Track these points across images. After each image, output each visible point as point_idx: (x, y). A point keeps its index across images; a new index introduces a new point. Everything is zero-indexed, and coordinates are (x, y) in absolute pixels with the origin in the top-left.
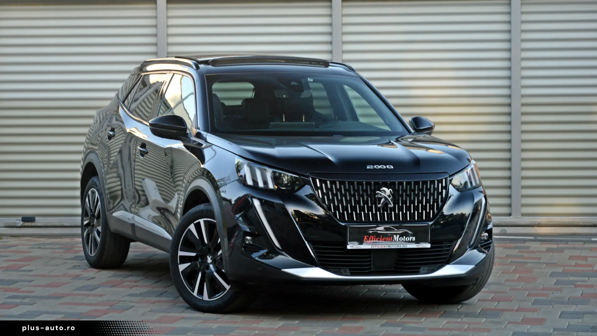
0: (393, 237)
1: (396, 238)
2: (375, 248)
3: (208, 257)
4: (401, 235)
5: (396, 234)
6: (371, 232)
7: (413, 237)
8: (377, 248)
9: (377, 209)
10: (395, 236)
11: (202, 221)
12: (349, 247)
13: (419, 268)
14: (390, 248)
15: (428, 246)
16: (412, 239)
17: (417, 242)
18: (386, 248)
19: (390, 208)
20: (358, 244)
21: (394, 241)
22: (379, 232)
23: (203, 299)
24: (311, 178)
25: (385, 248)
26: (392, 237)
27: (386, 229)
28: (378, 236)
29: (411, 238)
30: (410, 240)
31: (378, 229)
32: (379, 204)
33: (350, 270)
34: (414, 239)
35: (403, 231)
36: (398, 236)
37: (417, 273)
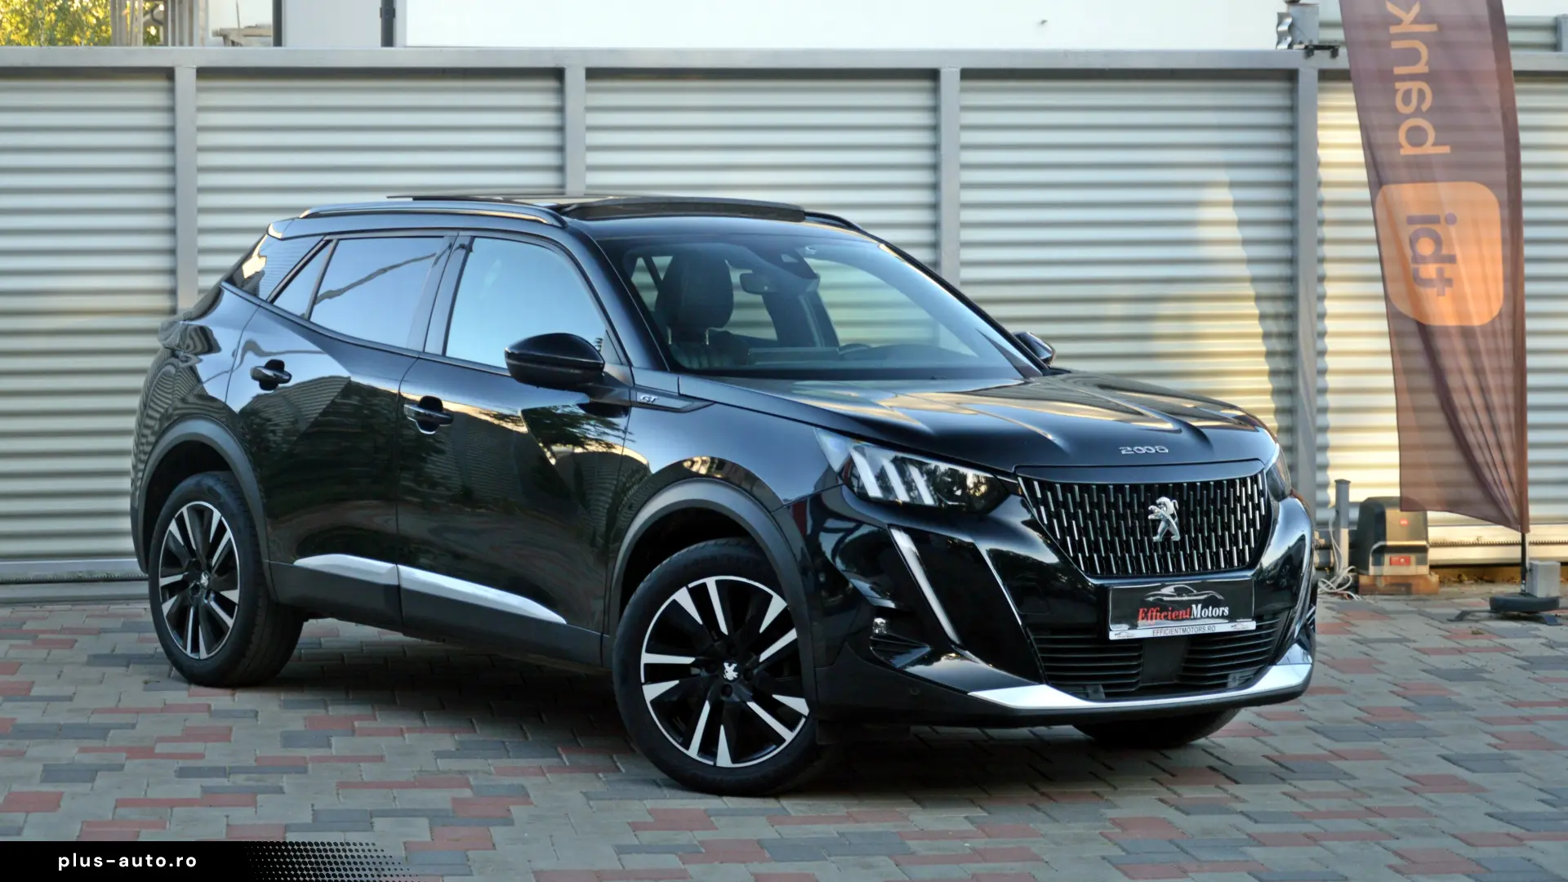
0: (1191, 608)
1: (1196, 610)
2: (1159, 635)
3: (726, 665)
4: (1206, 604)
5: (1197, 602)
6: (1151, 599)
7: (1225, 607)
8: (1162, 635)
9: (1154, 546)
10: (1194, 606)
11: (711, 583)
12: (1112, 636)
13: (1226, 677)
14: (1186, 633)
15: (1251, 625)
16: (1223, 611)
17: (1231, 618)
18: (1179, 634)
19: (1175, 542)
20: (1129, 629)
21: (1192, 617)
22: (1165, 599)
23: (715, 764)
24: (1020, 479)
25: (1176, 634)
26: (1189, 610)
27: (1179, 591)
28: (1165, 609)
29: (1221, 609)
30: (1221, 614)
31: (1165, 591)
32: (1155, 533)
33: (1105, 686)
34: (1227, 610)
35: (1208, 594)
36: (1200, 606)
37: (1223, 687)
